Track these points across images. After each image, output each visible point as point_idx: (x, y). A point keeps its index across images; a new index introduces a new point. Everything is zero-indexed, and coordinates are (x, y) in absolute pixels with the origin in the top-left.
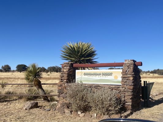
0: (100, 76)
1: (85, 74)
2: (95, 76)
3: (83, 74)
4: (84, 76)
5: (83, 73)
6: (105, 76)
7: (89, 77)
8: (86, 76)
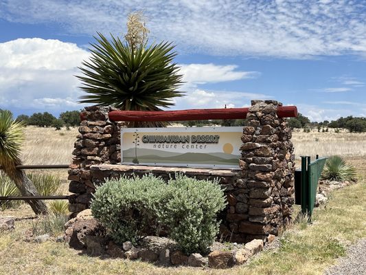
0: (187, 144)
1: (147, 140)
2: (174, 144)
3: (140, 139)
4: (142, 146)
5: (141, 137)
6: (199, 145)
7: (157, 148)
8: (150, 146)
